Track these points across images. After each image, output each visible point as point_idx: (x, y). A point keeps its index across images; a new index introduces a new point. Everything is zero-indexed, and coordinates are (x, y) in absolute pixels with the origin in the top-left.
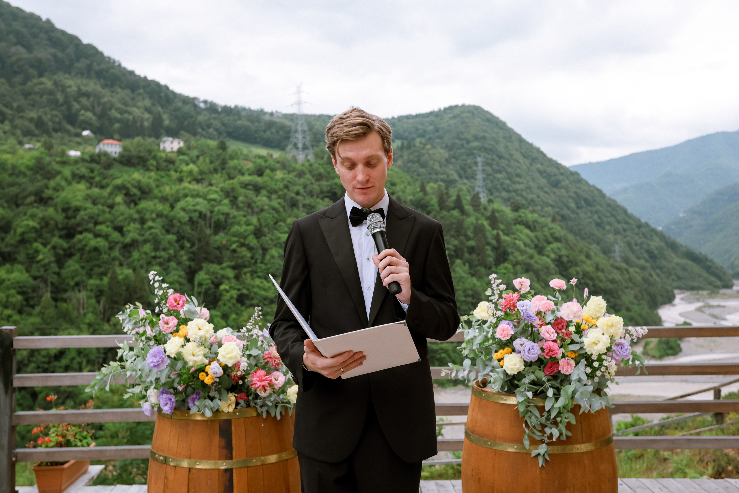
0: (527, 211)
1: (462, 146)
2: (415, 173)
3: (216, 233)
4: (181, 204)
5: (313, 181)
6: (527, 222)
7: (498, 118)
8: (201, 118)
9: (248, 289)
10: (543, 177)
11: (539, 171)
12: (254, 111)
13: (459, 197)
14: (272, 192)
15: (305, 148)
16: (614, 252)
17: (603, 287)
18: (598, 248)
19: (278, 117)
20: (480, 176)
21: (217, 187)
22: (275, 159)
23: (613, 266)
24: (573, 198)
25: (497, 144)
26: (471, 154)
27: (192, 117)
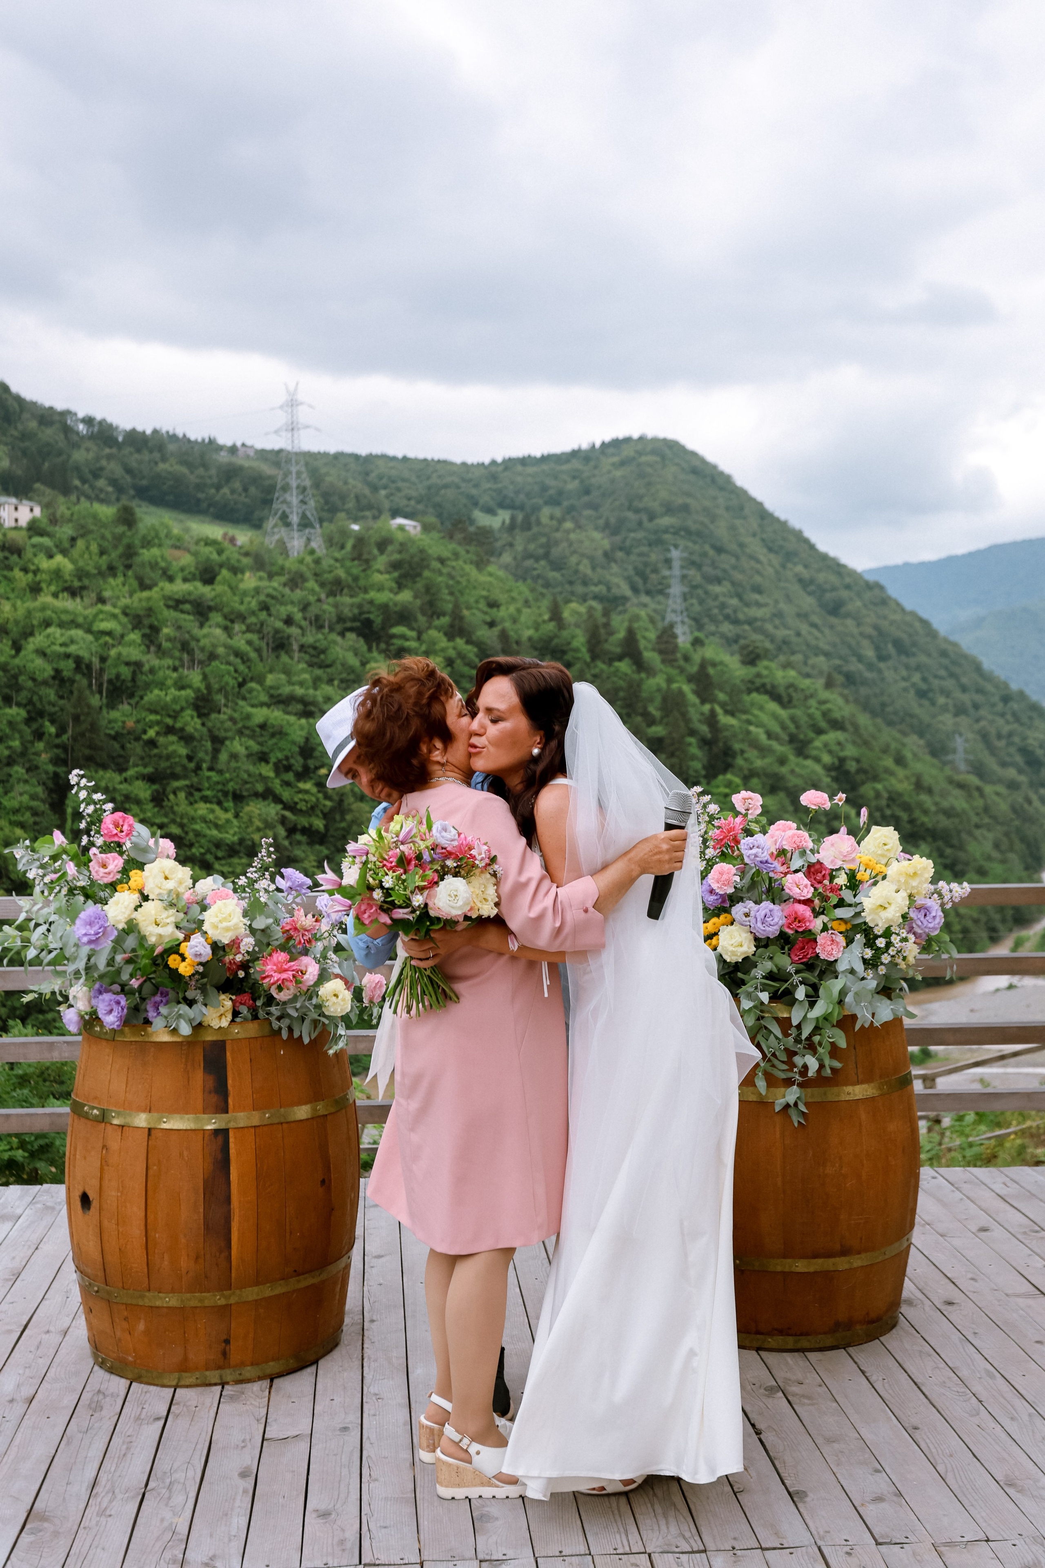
0: (773, 665)
1: (640, 524)
2: (540, 581)
3: (111, 706)
4: (38, 640)
5: (323, 596)
6: (773, 687)
7: (715, 467)
8: (79, 456)
9: (182, 826)
10: (810, 594)
11: (801, 581)
12: (196, 442)
13: (631, 634)
14: (233, 618)
15: (305, 523)
16: (954, 751)
17: (930, 825)
18: (922, 742)
19: (248, 457)
20: (676, 589)
21: (115, 606)
22: (241, 547)
23: (951, 781)
24: (869, 637)
25: (712, 522)
26: (657, 541)
27: (60, 453)
